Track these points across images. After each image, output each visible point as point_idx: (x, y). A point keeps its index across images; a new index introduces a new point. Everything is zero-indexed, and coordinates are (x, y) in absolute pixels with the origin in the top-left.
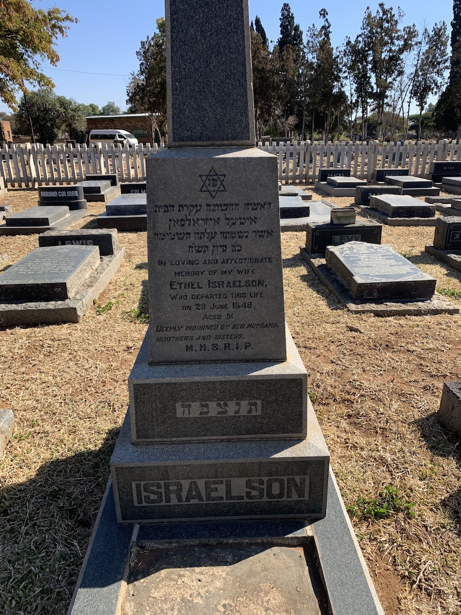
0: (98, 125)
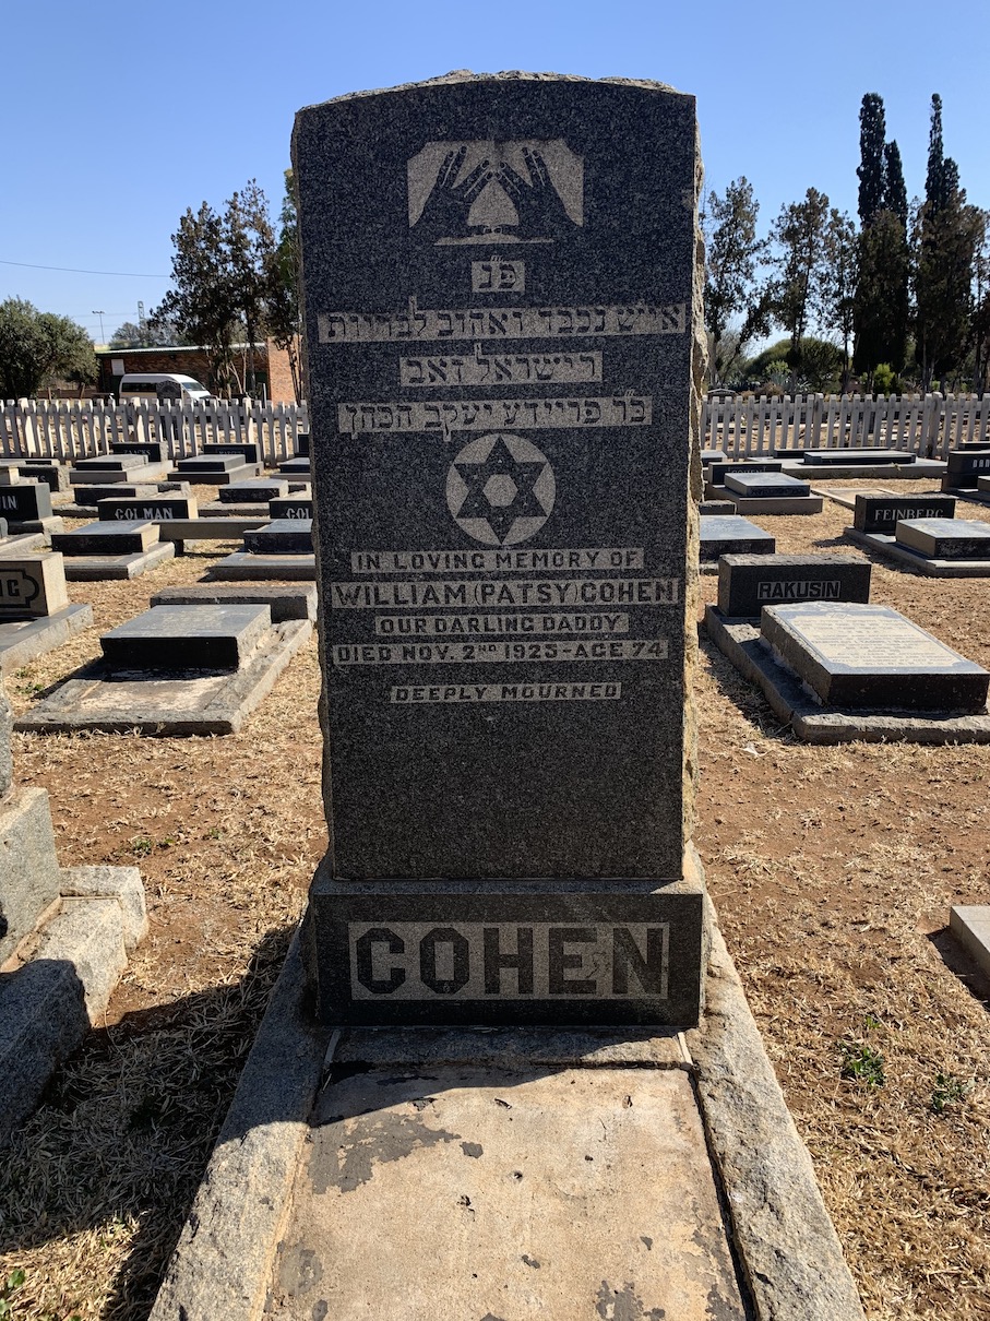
0: (149, 366)
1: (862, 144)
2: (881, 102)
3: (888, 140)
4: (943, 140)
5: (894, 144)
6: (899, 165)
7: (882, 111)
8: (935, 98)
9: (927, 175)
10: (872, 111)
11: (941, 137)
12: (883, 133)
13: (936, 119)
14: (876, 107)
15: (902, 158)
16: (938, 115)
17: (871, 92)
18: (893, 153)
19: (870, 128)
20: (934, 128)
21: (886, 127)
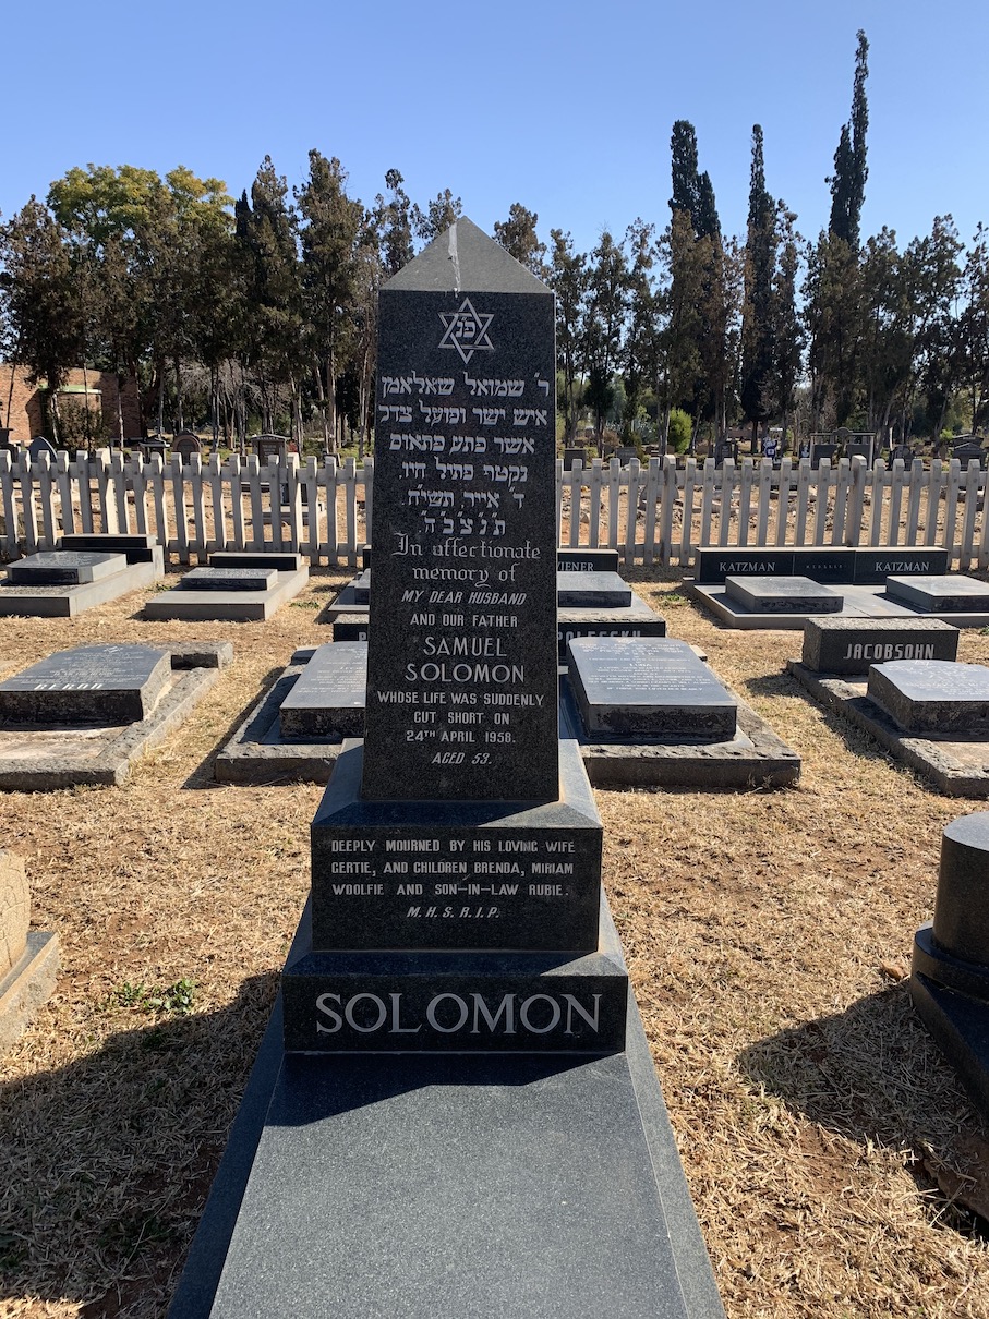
1: (674, 175)
2: (692, 130)
3: (700, 171)
4: (764, 174)
5: (706, 175)
6: (712, 198)
7: (694, 140)
8: (757, 129)
9: (749, 210)
10: (683, 138)
11: (762, 170)
12: (696, 164)
13: (758, 152)
14: (688, 135)
15: (715, 191)
16: (759, 147)
17: (682, 119)
18: (704, 184)
19: (682, 158)
20: (755, 161)
21: (698, 158)
